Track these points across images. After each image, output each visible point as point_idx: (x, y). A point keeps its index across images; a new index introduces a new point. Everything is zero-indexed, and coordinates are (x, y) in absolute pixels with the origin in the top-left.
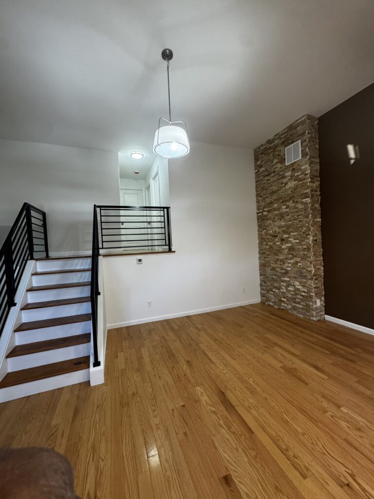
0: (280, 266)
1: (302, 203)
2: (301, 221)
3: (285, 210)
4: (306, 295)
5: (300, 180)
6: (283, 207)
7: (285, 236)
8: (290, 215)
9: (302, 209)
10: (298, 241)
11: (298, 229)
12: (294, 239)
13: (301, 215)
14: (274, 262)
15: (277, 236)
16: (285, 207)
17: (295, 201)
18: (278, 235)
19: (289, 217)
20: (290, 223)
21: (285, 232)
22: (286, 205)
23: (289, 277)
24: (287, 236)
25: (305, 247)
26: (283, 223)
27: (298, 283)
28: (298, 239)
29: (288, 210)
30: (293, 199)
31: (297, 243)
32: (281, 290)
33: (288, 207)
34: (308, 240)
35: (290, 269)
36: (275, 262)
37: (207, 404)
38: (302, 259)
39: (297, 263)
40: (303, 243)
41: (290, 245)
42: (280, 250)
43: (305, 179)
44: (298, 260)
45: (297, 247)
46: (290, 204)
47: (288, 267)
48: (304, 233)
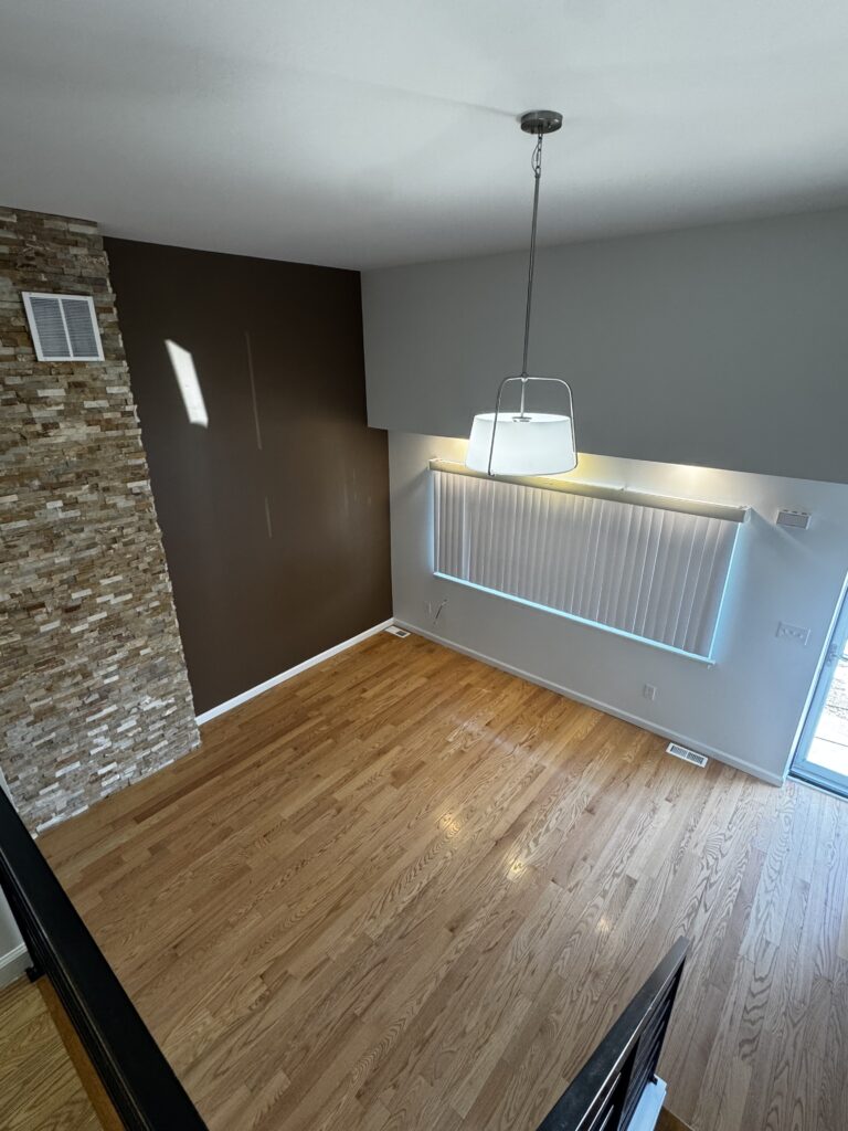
0: (72, 690)
1: (129, 493)
2: (132, 542)
3: (61, 515)
4: (175, 708)
5: (108, 425)
6: (50, 505)
7: (75, 596)
8: (86, 530)
9: (130, 508)
10: (129, 596)
11: (129, 565)
12: (116, 595)
13: (129, 525)
14: (42, 692)
15: (42, 605)
16: (60, 504)
17: (102, 484)
18: (47, 599)
19: (82, 535)
20: (93, 552)
21: (74, 583)
22: (60, 497)
23: (115, 702)
24: (88, 592)
25: (156, 604)
26: (62, 559)
27: (148, 699)
28: (130, 591)
29: (72, 514)
30: (95, 480)
31: (126, 603)
32: (93, 752)
33: (70, 504)
34: (161, 586)
35: (116, 678)
36: (49, 689)
37: (529, 853)
38: (150, 636)
39: (135, 653)
40: (148, 596)
41: (104, 615)
42: (63, 644)
43: (127, 427)
44: (139, 643)
45: (131, 612)
46: (83, 493)
47: (106, 677)
48: (145, 571)
